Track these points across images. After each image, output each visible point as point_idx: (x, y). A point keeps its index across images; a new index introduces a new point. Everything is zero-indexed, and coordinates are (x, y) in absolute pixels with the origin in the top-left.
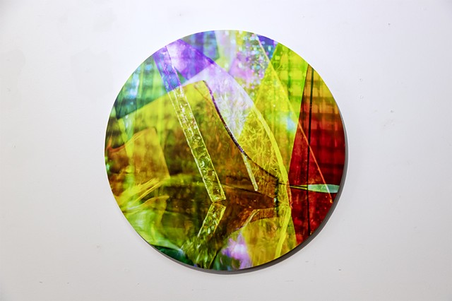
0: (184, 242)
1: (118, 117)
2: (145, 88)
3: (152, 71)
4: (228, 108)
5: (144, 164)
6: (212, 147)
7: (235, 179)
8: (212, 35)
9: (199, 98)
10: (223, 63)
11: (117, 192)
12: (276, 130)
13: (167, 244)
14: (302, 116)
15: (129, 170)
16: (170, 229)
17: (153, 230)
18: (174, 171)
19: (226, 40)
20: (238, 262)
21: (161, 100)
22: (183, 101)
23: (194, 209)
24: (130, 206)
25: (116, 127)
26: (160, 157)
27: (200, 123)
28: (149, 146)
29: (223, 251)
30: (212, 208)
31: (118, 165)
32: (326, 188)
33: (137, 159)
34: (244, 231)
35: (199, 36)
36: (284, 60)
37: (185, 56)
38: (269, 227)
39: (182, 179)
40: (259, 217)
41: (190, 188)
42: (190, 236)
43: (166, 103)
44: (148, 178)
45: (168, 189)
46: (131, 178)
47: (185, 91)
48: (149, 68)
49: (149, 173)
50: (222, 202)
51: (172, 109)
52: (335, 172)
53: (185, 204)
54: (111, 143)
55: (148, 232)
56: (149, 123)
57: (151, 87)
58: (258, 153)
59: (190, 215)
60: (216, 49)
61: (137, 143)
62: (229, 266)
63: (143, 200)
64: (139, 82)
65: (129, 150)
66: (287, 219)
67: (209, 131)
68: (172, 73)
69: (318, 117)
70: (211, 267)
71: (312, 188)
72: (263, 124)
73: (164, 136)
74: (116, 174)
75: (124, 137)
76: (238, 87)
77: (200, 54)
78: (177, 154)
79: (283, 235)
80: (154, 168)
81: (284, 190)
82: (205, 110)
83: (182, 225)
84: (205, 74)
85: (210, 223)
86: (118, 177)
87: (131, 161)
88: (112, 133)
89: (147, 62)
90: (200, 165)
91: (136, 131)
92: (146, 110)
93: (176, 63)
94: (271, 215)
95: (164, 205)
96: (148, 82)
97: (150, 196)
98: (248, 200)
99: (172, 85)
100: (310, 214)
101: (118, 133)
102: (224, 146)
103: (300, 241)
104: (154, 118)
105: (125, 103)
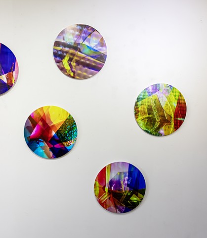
1: (138, 102)
2: (144, 96)
3: (146, 92)
4: (161, 101)
5: (143, 112)
6: (158, 109)
7: (162, 116)
8: (159, 85)
9: (155, 98)
10: (161, 91)
11: (137, 118)
12: (172, 106)
13: (147, 130)
14: (178, 103)
15: (139, 113)
17: (144, 127)
18: (149, 114)
19: (162, 86)
20: (162, 134)
21: (147, 98)
22: (152, 99)
23: (153, 122)
24: (139, 121)
26: (146, 111)
27: (155, 104)
28: (144, 108)
29: (159, 132)
30: (157, 122)
31: (137, 112)
32: (182, 119)
33: (141, 111)
34: (163, 128)
35: (156, 84)
36: (174, 91)
37: (153, 89)
38: (169, 127)
39: (150, 116)
40: (167, 125)
41: (152, 118)
42: (152, 128)
44: (143, 115)
45: (147, 118)
46: (140, 115)
47: (152, 97)
50: (159, 121)
51: (149, 100)
52: (184, 116)
53: (151, 121)
54: (136, 107)
56: (144, 103)
58: (168, 111)
59: (152, 124)
60: (160, 87)
61: (141, 107)
62: (160, 135)
63: (142, 120)
64: (142, 94)
65: (140, 109)
66: (173, 126)
67: (157, 106)
68: (150, 92)
69: (181, 103)
70: (156, 135)
71: (179, 119)
72: (169, 105)
73: (147, 106)
74: (136, 114)
75: (139, 106)
76: (164, 96)
77: (156, 88)
78: (150, 110)
79: (172, 129)
80: (145, 113)
81: (173, 119)
82: (156, 101)
83: (150, 126)
84: (157, 93)
85: (156, 126)
88: (136, 105)
89: (145, 90)
90: (155, 113)
91: (141, 105)
92: (144, 100)
93: (151, 90)
94: (169, 125)
95: (146, 121)
96: (145, 94)
97: (144, 119)
98: (165, 121)
99: (150, 95)
100: (178, 125)
101: (137, 105)
102: (160, 109)
103: (175, 131)
104: (145, 102)
105: (139, 98)
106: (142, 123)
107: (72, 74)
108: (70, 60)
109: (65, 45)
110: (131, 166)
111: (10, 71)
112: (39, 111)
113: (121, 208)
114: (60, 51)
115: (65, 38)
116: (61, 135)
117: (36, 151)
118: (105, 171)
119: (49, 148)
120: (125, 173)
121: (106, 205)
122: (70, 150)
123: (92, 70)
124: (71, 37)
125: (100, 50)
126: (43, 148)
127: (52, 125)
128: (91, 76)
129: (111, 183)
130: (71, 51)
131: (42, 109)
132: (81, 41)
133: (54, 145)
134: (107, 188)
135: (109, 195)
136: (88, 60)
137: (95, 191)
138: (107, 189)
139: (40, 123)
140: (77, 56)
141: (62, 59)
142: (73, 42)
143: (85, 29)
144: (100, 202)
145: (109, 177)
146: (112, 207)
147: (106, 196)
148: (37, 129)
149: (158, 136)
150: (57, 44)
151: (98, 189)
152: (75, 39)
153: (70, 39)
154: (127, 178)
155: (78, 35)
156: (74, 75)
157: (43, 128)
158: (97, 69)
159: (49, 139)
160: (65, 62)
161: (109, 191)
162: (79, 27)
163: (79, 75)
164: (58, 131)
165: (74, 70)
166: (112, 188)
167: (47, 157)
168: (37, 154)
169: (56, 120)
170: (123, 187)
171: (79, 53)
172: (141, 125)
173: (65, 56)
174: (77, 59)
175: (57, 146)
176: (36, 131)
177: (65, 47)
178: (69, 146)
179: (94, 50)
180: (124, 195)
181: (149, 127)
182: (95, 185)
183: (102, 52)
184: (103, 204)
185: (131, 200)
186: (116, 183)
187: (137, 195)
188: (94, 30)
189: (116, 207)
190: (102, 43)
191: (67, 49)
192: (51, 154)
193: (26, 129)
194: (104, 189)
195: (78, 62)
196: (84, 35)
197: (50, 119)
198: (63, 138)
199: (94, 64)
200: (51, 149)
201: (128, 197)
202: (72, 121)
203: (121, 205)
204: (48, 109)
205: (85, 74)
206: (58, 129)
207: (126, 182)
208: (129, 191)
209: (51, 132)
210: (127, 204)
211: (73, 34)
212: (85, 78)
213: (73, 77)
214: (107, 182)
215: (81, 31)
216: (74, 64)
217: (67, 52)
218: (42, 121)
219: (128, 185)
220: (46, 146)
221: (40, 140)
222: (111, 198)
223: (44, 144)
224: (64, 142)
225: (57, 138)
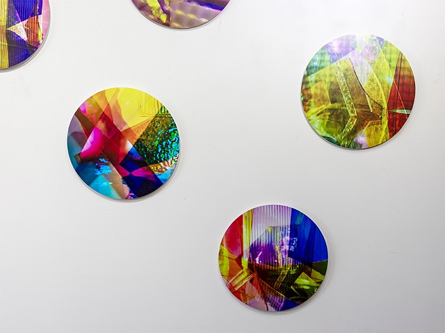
0: (336, 135)
1: (308, 75)
2: (321, 61)
3: (325, 53)
4: (360, 72)
5: (319, 98)
6: (352, 90)
7: (361, 106)
8: (354, 37)
9: (347, 66)
10: (358, 50)
11: (306, 111)
12: (382, 83)
13: (328, 136)
14: (395, 77)
15: (312, 100)
16: (330, 129)
17: (322, 129)
18: (333, 102)
19: (361, 39)
20: (361, 145)
21: (328, 67)
22: (338, 68)
23: (342, 120)
24: (312, 117)
25: (307, 80)
26: (327, 94)
27: (346, 79)
28: (322, 89)
29: (355, 140)
30: (350, 119)
31: (307, 98)
32: (405, 112)
33: (316, 95)
34: (365, 131)
35: (348, 37)
36: (388, 49)
37: (341, 46)
38: (377, 129)
39: (336, 105)
40: (372, 124)
41: (340, 109)
42: (339, 133)
43: (330, 69)
44: (321, 105)
45: (330, 110)
46: (313, 104)
47: (340, 64)
48: (323, 51)
49: (321, 102)
50: (355, 117)
51: (333, 71)
52: (409, 106)
53: (338, 117)
54: (304, 87)
55: (320, 130)
56: (323, 78)
57: (324, 61)
58: (374, 94)
59: (340, 123)
60: (356, 43)
61: (317, 88)
62: (357, 146)
63: (318, 115)
64: (318, 58)
65: (312, 91)
66: (385, 126)
67: (350, 83)
68: (334, 54)
69: (404, 76)
70: (349, 147)
71: (398, 111)
72: (377, 80)
73: (329, 85)
74: (305, 102)
75: (310, 84)
76: (366, 61)
77: (348, 45)
78: (335, 94)
79: (383, 133)
80: (324, 100)
81: (385, 112)
82: (349, 72)
83: (336, 127)
84: (350, 55)
85: (349, 127)
86: (307, 103)
87: (313, 96)
88: (305, 82)
89: (323, 49)
90: (345, 99)
92: (321, 72)
93: (336, 50)
94: (378, 124)
95: (328, 117)
96: (323, 59)
97: (321, 113)
98: (367, 116)
99: (334, 61)
100: (396, 124)
101: (307, 83)
102: (357, 90)
103: (391, 137)
104: (325, 76)
105: (311, 68)
106: (318, 122)
107: (164, 18)
110: (295, 213)
111: (33, 15)
112: (96, 99)
113: (276, 300)
116: (145, 149)
117: (95, 183)
118: (242, 224)
119: (120, 177)
120: (283, 229)
121: (245, 294)
122: (166, 180)
123: (207, 8)
126: (108, 177)
127: (125, 128)
128: (204, 20)
129: (254, 249)
131: (102, 94)
133: (130, 171)
134: (247, 259)
135: (251, 273)
137: (221, 265)
138: (245, 261)
139: (101, 126)
144: (231, 288)
145: (248, 239)
146: (258, 299)
147: (243, 276)
148: (95, 137)
149: (354, 148)
151: (226, 261)
154: (288, 238)
156: (168, 19)
157: (106, 135)
158: (218, 4)
159: (121, 159)
161: (250, 265)
163: (179, 19)
164: (138, 140)
165: (167, 8)
166: (257, 259)
167: (118, 197)
168: (97, 190)
169: (134, 119)
170: (280, 257)
172: (317, 125)
175: (137, 173)
176: (92, 143)
178: (162, 172)
180: (283, 275)
181: (333, 130)
182: (221, 253)
184: (239, 293)
185: (297, 285)
186: (265, 251)
187: (309, 274)
189: (266, 299)
192: (126, 189)
193: (72, 139)
194: (239, 260)
197: (120, 116)
198: (150, 155)
200: (127, 180)
201: (291, 279)
202: (168, 121)
203: (277, 295)
204: (115, 95)
205: (192, 16)
206: (138, 136)
207: (286, 247)
208: (294, 266)
209: (124, 144)
210: (289, 293)
212: (192, 25)
213: (167, 25)
214: (246, 247)
218: (103, 121)
219: (290, 254)
220: (116, 174)
221: (103, 160)
222: (256, 281)
223: (111, 169)
224: (152, 163)
225: (138, 157)
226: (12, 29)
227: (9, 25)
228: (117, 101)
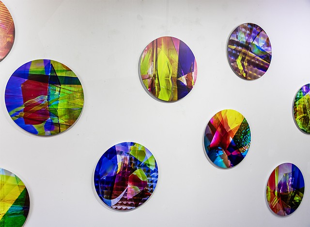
106: (299, 123)
107: (244, 75)
108: (243, 60)
109: (238, 44)
110: (293, 166)
111: (190, 72)
112: (217, 115)
113: (288, 209)
114: (234, 50)
115: (238, 37)
116: (237, 140)
117: (216, 161)
118: (275, 174)
119: (227, 156)
120: (289, 174)
121: (276, 209)
122: (245, 156)
123: (261, 71)
124: (243, 36)
125: (267, 50)
126: (222, 157)
127: (229, 130)
128: (259, 76)
129: (279, 185)
130: (244, 50)
131: (220, 113)
132: (251, 41)
133: (231, 152)
135: (278, 198)
136: (258, 60)
137: (267, 196)
138: (276, 192)
139: (219, 129)
140: (249, 56)
141: (236, 59)
142: (245, 41)
143: (254, 29)
144: (271, 207)
145: (278, 180)
146: (281, 211)
147: (276, 200)
148: (216, 136)
150: (231, 42)
151: (269, 193)
152: (247, 38)
153: (242, 38)
154: (291, 178)
155: (248, 34)
156: (246, 75)
157: (221, 134)
158: (265, 69)
159: (227, 146)
160: (239, 61)
161: (278, 194)
162: (249, 26)
163: (250, 75)
164: (235, 136)
165: (246, 70)
166: (281, 190)
167: (226, 167)
169: (233, 125)
170: (288, 188)
171: (250, 53)
172: (299, 124)
173: (239, 56)
174: (249, 59)
175: (234, 153)
176: (215, 139)
177: (238, 46)
178: (244, 151)
179: (262, 50)
180: (290, 197)
181: (305, 126)
182: (267, 190)
183: (268, 52)
184: (274, 209)
185: (295, 200)
186: (283, 185)
187: (299, 194)
188: (261, 30)
189: (284, 210)
190: (268, 44)
191: (240, 48)
192: (229, 162)
193: (206, 137)
194: (274, 193)
195: (249, 62)
196: (254, 34)
197: (227, 124)
198: (239, 143)
199: (262, 64)
200: (230, 157)
201: (293, 198)
202: (247, 125)
203: (288, 207)
204: (225, 113)
205: (255, 74)
206: (234, 134)
207: (291, 183)
208: (293, 191)
209: (229, 138)
210: (292, 205)
211: (245, 33)
212: (255, 78)
213: (246, 78)
214: (276, 185)
215: (251, 30)
216: (246, 64)
217: (240, 52)
218: (220, 127)
219: (292, 186)
220: (225, 155)
221: (219, 148)
222: (280, 201)
223: (223, 152)
224: (240, 148)
225: (234, 144)
226: (179, 79)
227: (178, 77)
228: (226, 117)
